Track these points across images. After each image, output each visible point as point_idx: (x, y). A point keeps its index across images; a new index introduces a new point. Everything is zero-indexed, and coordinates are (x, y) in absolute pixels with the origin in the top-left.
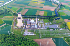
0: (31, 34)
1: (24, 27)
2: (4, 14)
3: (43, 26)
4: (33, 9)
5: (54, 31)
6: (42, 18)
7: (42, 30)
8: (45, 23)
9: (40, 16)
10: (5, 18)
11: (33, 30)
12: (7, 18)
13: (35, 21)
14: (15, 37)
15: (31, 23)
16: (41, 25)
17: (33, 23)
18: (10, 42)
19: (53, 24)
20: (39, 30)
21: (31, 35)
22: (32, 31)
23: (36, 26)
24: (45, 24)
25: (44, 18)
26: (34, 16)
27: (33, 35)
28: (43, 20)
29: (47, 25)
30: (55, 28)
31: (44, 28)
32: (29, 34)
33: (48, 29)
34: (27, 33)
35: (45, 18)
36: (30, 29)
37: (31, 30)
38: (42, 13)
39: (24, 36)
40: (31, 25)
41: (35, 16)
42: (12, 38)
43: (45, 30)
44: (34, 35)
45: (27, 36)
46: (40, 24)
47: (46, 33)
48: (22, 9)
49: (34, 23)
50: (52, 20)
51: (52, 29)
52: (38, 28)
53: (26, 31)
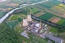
0: (26, 36)
1: (26, 28)
2: (23, 12)
6: (50, 25)
7: (39, 37)
9: (52, 23)
12: (22, 16)
14: (12, 33)
15: (35, 26)
16: (43, 32)
18: (6, 34)
30: (56, 42)
35: (54, 27)
37: (30, 33)
38: (56, 21)
41: (46, 21)
42: (10, 33)
44: (28, 38)
52: (37, 34)
53: (25, 32)
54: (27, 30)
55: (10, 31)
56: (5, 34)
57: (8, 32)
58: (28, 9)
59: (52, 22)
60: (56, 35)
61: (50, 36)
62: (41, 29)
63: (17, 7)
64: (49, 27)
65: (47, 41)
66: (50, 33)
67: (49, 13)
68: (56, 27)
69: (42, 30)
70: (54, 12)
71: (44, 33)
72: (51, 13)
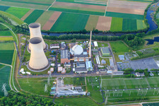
0: (75, 92)
1: (52, 69)
3: (112, 64)
4: (77, 11)
5: (146, 81)
6: (106, 40)
7: (108, 76)
9: (101, 32)
11: (82, 79)
13: (85, 50)
15: (72, 57)
16: (103, 61)
17: (78, 56)
19: (142, 57)
20: (99, 78)
21: (76, 96)
22: (79, 81)
23: (89, 64)
24: (117, 59)
25: (111, 40)
26: (80, 33)
27: (81, 95)
28: (109, 45)
29: (125, 59)
30: (149, 70)
31: (116, 70)
32: (68, 93)
33: (129, 73)
34: (61, 88)
35: (116, 39)
36: (72, 76)
37: (75, 78)
38: (104, 24)
39: (54, 97)
40: (72, 62)
43: (118, 76)
44: (84, 93)
45: (63, 98)
46: (101, 59)
47: (122, 87)
48: (42, 12)
49: (82, 55)
50: (139, 44)
51: (141, 72)
52: (98, 73)
60: (135, 55)
65: (133, 77)
67: (69, 11)
68: (119, 39)
69: (98, 59)
70: (80, 5)
71: (108, 63)
72: (77, 9)
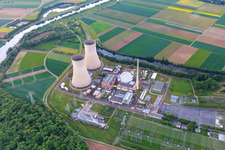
0: (95, 121)
1: (89, 91)
2: (59, 38)
3: (156, 103)
4: (160, 35)
6: (169, 73)
8: (169, 95)
9: (171, 64)
10: (56, 52)
12: (62, 53)
14: (40, 115)
16: (148, 98)
21: (92, 125)
23: (128, 97)
25: (177, 75)
27: (99, 126)
28: (170, 80)
29: (176, 104)
31: (155, 112)
35: (182, 76)
36: (104, 104)
38: (182, 56)
39: (69, 118)
42: (31, 117)
52: (133, 108)
53: (87, 106)
54: (93, 101)
55: (30, 113)
56: (14, 123)
57: (25, 116)
58: (75, 25)
59: (170, 60)
60: (194, 101)
61: (176, 109)
62: (141, 90)
63: (32, 22)
64: (167, 80)
65: (170, 125)
66: (174, 98)
67: (153, 33)
68: (187, 77)
69: (144, 93)
71: (152, 101)
72: (161, 33)
